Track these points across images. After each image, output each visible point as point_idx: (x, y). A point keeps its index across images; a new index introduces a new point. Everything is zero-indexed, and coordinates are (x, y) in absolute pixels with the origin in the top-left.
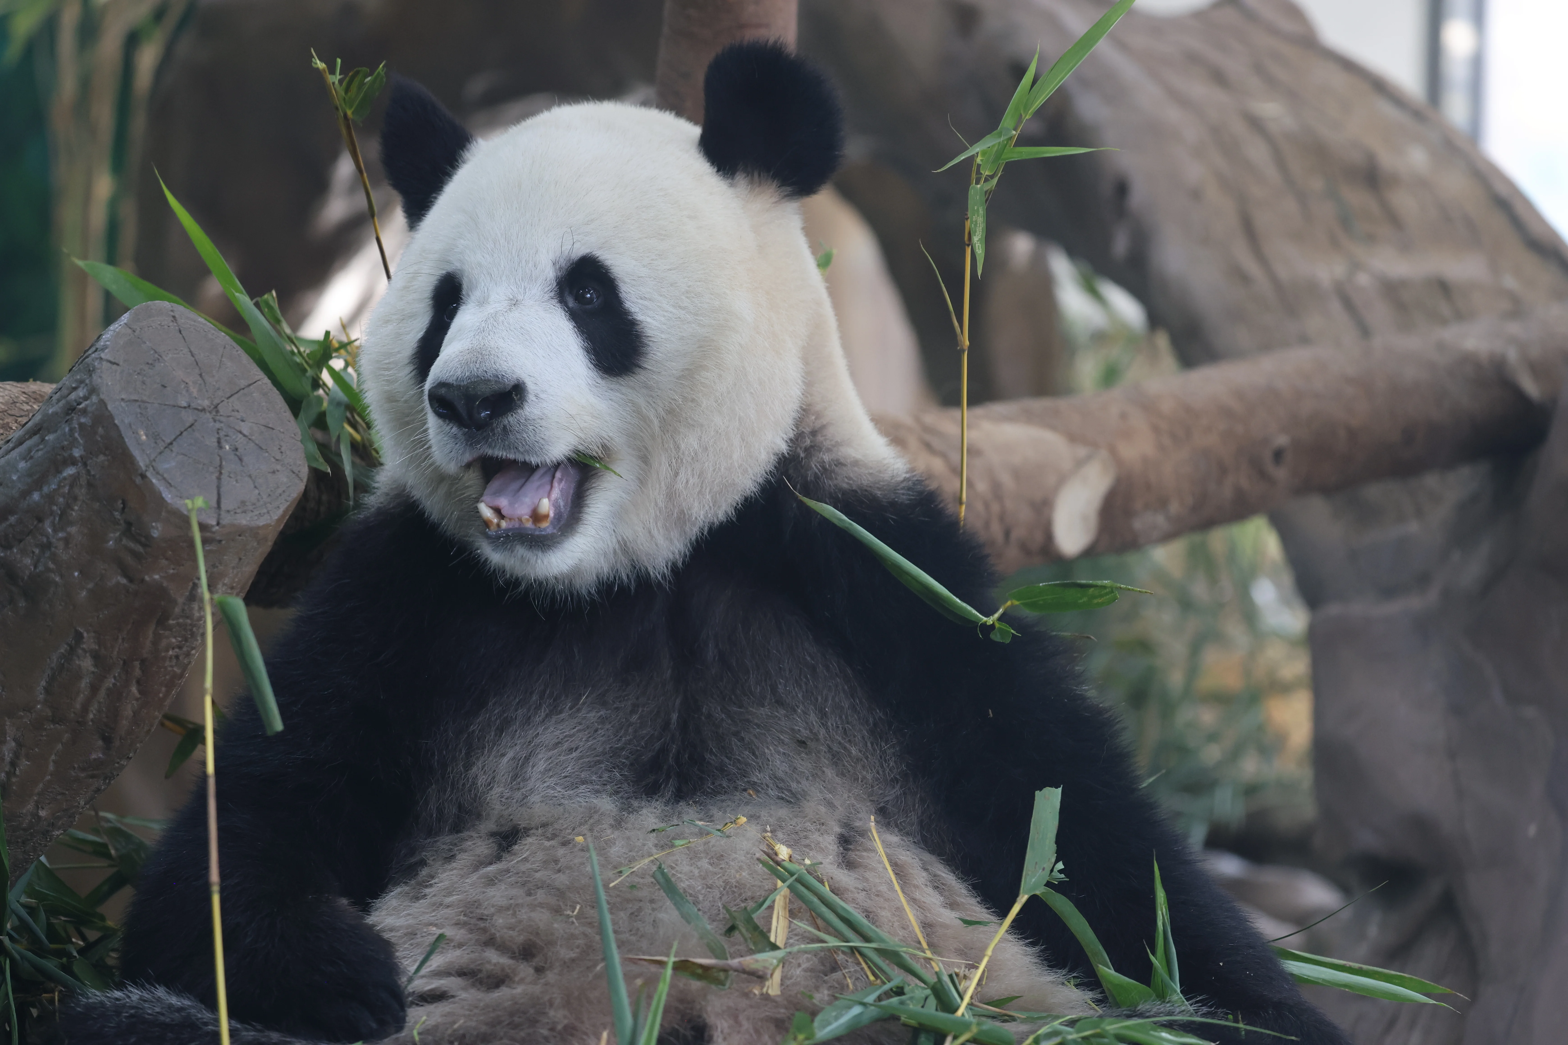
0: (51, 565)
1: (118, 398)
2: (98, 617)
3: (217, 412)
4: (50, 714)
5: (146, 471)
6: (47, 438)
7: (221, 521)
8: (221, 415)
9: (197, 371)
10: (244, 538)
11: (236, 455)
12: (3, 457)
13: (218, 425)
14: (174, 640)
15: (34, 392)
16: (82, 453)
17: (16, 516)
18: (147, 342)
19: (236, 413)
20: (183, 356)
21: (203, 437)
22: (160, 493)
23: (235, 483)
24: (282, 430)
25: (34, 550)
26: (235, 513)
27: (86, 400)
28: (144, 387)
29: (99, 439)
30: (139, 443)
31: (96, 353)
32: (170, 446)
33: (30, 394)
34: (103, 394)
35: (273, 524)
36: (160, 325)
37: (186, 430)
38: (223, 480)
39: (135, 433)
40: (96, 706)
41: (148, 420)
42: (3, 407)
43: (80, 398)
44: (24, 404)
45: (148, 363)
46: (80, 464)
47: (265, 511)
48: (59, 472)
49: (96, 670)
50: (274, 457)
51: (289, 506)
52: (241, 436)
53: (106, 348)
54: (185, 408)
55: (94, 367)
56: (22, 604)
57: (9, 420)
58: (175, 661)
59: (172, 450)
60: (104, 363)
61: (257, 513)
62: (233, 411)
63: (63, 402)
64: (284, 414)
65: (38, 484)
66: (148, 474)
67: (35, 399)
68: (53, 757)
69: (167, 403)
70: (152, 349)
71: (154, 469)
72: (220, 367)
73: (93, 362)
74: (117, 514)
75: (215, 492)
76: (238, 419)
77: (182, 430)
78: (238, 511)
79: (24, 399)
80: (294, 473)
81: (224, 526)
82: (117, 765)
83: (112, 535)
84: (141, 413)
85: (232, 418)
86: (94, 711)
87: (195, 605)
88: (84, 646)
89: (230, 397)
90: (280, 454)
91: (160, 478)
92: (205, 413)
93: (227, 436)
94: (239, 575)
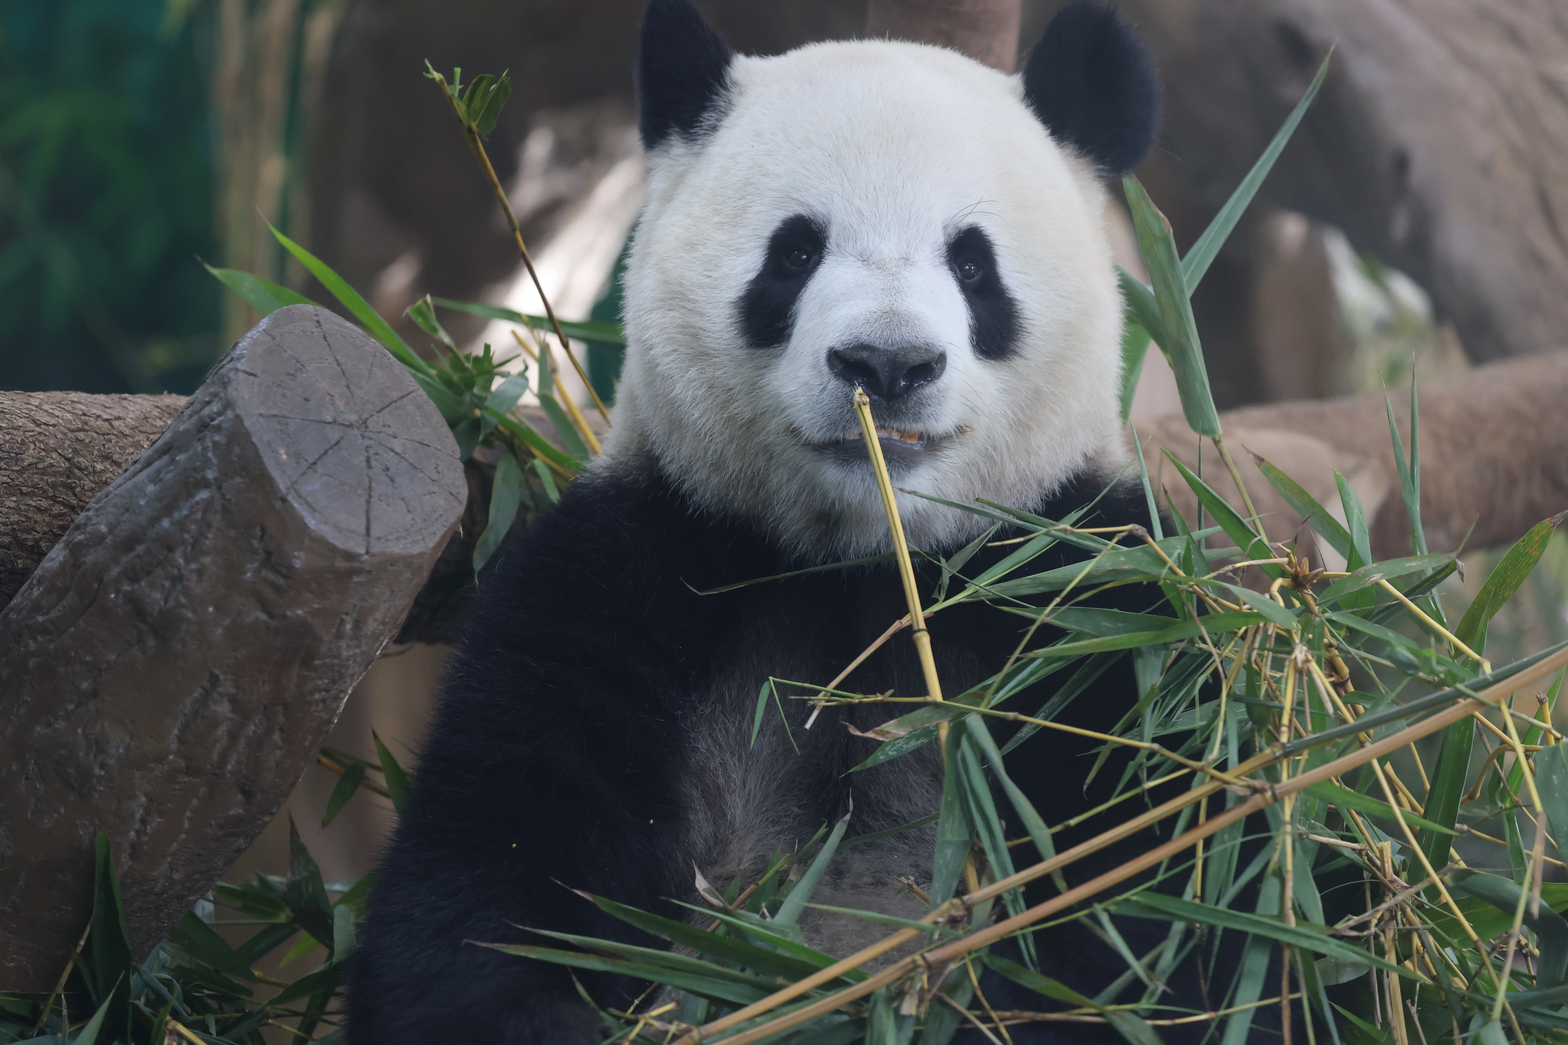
0: (183, 600)
1: (255, 413)
2: (236, 657)
3: (367, 427)
4: (184, 765)
5: (287, 494)
6: (177, 458)
7: (371, 550)
8: (370, 432)
9: (344, 382)
10: (397, 568)
11: (387, 475)
12: (130, 479)
13: (367, 442)
14: (320, 682)
15: (168, 406)
16: (217, 474)
17: (144, 546)
18: (289, 351)
19: (387, 429)
20: (328, 365)
21: (350, 455)
22: (302, 518)
23: (385, 507)
24: (439, 447)
25: (164, 583)
26: (387, 540)
27: (221, 416)
28: (285, 400)
29: (235, 459)
30: (279, 463)
31: (232, 363)
32: (314, 467)
33: (164, 408)
34: (239, 408)
35: (428, 552)
36: (302, 331)
37: (331, 448)
38: (372, 504)
39: (275, 451)
40: (235, 756)
41: (289, 437)
42: (133, 423)
43: (215, 413)
44: (157, 420)
45: (289, 374)
46: (214, 487)
47: (420, 537)
48: (191, 495)
49: (234, 716)
50: (430, 478)
51: (447, 532)
52: (393, 454)
53: (243, 357)
54: (330, 423)
55: (229, 378)
56: (151, 642)
57: (140, 437)
58: (321, 706)
59: (316, 471)
60: (240, 374)
61: (410, 540)
62: (384, 426)
63: (195, 418)
64: (441, 429)
65: (168, 509)
66: (290, 498)
67: (169, 414)
68: (188, 813)
69: (310, 418)
70: (294, 358)
71: (296, 492)
72: (369, 378)
73: (227, 373)
74: (255, 543)
75: (364, 517)
76: (389, 435)
77: (327, 447)
78: (390, 537)
79: (157, 414)
80: (452, 495)
81: (374, 555)
82: (259, 822)
83: (249, 566)
84: (282, 430)
85: (382, 434)
86: (233, 763)
87: (343, 644)
88: (220, 690)
89: (380, 411)
90: (436, 474)
91: (302, 501)
92: (353, 428)
93: (377, 454)
94: (392, 609)
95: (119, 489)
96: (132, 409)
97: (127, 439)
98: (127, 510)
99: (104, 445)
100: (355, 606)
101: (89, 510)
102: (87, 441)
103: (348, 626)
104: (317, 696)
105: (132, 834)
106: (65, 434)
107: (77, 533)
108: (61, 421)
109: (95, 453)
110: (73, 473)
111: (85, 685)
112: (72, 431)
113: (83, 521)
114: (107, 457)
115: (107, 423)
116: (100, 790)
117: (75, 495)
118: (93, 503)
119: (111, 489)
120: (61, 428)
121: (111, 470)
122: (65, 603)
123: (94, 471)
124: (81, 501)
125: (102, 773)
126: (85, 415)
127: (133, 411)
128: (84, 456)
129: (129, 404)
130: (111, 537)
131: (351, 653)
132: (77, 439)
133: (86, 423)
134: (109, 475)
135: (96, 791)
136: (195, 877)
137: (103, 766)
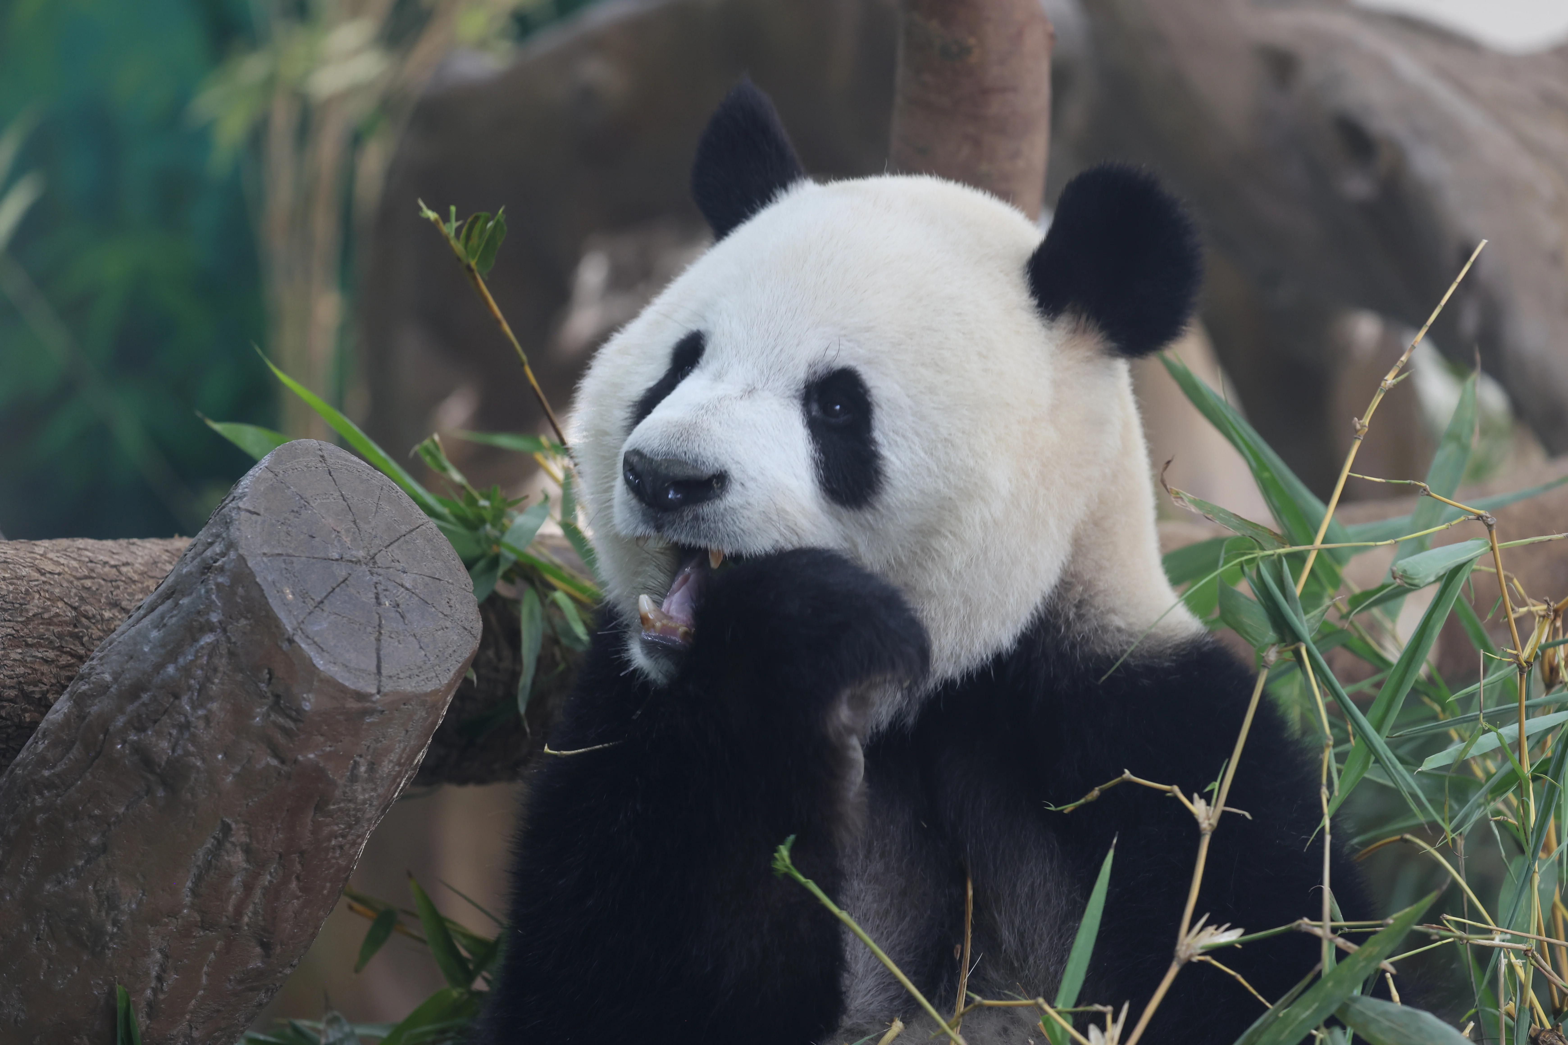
0: (191, 748)
1: (259, 552)
2: (247, 805)
3: (375, 563)
4: (199, 919)
5: (294, 634)
6: (181, 602)
7: (382, 689)
8: (379, 567)
9: (350, 517)
10: (410, 707)
11: (397, 611)
12: (133, 626)
13: (375, 579)
14: (336, 828)
15: (179, 550)
16: (221, 617)
17: (148, 694)
18: (292, 487)
19: (397, 564)
20: (333, 500)
21: (359, 592)
22: (310, 659)
23: (397, 643)
24: (450, 581)
25: (171, 731)
26: (399, 678)
27: (224, 557)
28: (289, 538)
29: (239, 601)
30: (285, 603)
31: (233, 502)
32: (321, 605)
33: (174, 552)
34: (242, 548)
35: (443, 689)
36: (306, 466)
37: (338, 586)
38: (382, 641)
39: (280, 592)
40: (251, 908)
41: (294, 576)
42: (142, 568)
43: (217, 554)
44: (167, 564)
45: (293, 511)
46: (218, 630)
47: (433, 674)
48: (195, 640)
49: (249, 866)
50: (442, 613)
52: (402, 589)
53: (245, 496)
54: (337, 560)
55: (232, 518)
56: (160, 793)
57: (150, 583)
58: (338, 853)
59: (323, 610)
60: (243, 513)
61: (423, 677)
62: (393, 561)
63: (198, 559)
64: (453, 562)
65: (173, 655)
66: (296, 638)
67: (175, 557)
68: (205, 969)
69: (316, 556)
70: (298, 494)
71: (303, 633)
72: (376, 512)
73: (229, 513)
74: (263, 686)
75: (374, 655)
76: (399, 571)
77: (334, 585)
78: (402, 676)
79: (167, 558)
80: (466, 629)
81: (385, 695)
82: (279, 975)
83: (258, 710)
84: (286, 569)
85: (391, 569)
86: (250, 914)
87: (358, 787)
88: (233, 839)
89: (389, 545)
90: (449, 609)
91: (310, 641)
92: (361, 565)
93: (386, 590)
94: (408, 749)
95: (122, 637)
96: (140, 554)
97: (135, 585)
98: (132, 658)
99: (112, 592)
100: (369, 747)
101: (93, 659)
102: (94, 588)
103: (363, 769)
104: (333, 843)
105: (149, 992)
106: (71, 582)
107: (81, 683)
108: (66, 569)
109: (103, 600)
110: (79, 621)
111: (94, 840)
112: (79, 579)
113: (87, 671)
114: (115, 605)
115: (114, 570)
116: (114, 948)
117: (83, 644)
118: (98, 651)
119: (115, 636)
120: (67, 576)
121: (120, 617)
122: (72, 757)
123: (102, 619)
124: (89, 650)
125: (115, 930)
126: (91, 561)
127: (142, 556)
128: (91, 604)
129: (138, 549)
130: (115, 686)
131: (367, 796)
132: (84, 587)
133: (92, 570)
134: (117, 622)
135: (109, 949)
136: (216, 1034)
137: (115, 923)
